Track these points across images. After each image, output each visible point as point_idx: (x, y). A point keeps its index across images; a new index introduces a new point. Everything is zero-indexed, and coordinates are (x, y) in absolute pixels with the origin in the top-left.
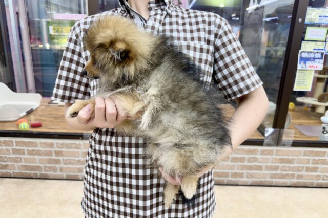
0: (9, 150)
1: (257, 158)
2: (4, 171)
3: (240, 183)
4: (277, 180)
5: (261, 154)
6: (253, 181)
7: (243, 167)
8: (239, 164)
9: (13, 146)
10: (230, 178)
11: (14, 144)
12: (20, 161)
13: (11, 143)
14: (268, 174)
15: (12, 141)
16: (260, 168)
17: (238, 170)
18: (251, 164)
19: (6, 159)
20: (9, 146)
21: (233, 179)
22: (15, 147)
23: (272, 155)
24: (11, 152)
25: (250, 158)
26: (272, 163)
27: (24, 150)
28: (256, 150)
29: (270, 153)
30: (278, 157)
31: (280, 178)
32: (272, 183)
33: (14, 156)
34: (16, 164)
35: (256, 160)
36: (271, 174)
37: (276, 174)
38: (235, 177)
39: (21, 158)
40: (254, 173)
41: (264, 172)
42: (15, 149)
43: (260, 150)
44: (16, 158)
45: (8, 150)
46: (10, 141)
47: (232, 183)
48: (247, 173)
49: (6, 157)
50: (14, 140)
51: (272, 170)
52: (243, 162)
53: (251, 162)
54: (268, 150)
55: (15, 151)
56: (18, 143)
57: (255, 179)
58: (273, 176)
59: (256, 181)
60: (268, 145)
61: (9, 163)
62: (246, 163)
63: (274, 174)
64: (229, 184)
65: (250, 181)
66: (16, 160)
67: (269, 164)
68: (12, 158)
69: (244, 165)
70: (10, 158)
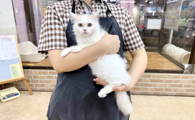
1: (179, 80)
2: (42, 88)
3: (169, 94)
4: (190, 93)
5: (182, 78)
6: (177, 93)
7: (172, 86)
8: (169, 83)
9: (47, 74)
10: (163, 92)
12: (51, 83)
14: (185, 89)
15: (47, 72)
16: (181, 86)
17: (168, 87)
18: (176, 84)
19: (43, 82)
20: (45, 74)
21: (166, 92)
23: (188, 78)
24: (46, 77)
25: (176, 80)
26: (188, 83)
27: (53, 76)
28: (179, 76)
29: (187, 77)
30: (191, 80)
31: (192, 92)
32: (187, 94)
33: (48, 80)
34: (48, 84)
35: (179, 81)
36: (187, 89)
37: (189, 89)
38: (167, 91)
40: (177, 89)
41: (183, 88)
42: (49, 76)
43: (181, 76)
44: (49, 80)
47: (165, 94)
48: (174, 89)
49: (43, 80)
51: (188, 87)
52: (172, 83)
53: (176, 83)
54: (186, 76)
56: (50, 73)
57: (177, 92)
58: (188, 91)
59: (178, 93)
60: (186, 73)
61: (45, 84)
62: (173, 83)
63: (188, 89)
64: (163, 95)
65: (175, 93)
66: (48, 82)
67: (186, 84)
68: (47, 81)
69: (172, 84)
70: (45, 81)
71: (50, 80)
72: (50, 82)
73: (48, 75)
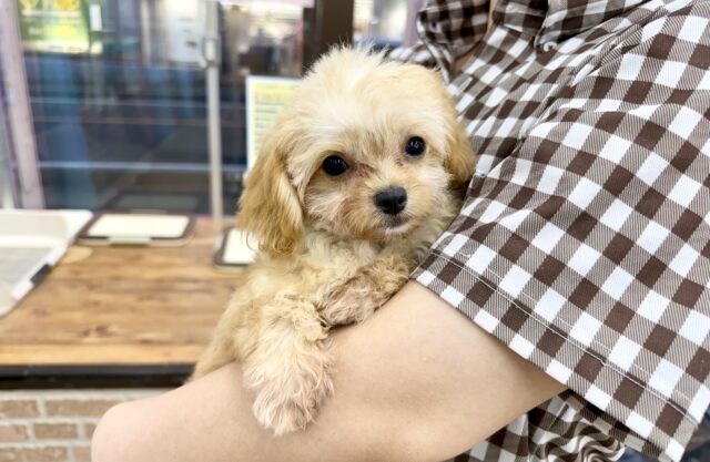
0: (24, 427)
9: (37, 415)
11: (42, 409)
12: (63, 458)
13: (29, 409)
15: (34, 404)
20: (23, 415)
22: (44, 419)
24: (30, 432)
27: (74, 426)
33: (42, 444)
39: (64, 450)
42: (45, 425)
44: (48, 448)
45: (18, 429)
46: (25, 403)
49: (13, 450)
50: (42, 397)
55: (44, 431)
56: (53, 408)
68: (37, 451)
70: (27, 450)
71: (53, 443)
72: (57, 454)
73: (40, 421)
